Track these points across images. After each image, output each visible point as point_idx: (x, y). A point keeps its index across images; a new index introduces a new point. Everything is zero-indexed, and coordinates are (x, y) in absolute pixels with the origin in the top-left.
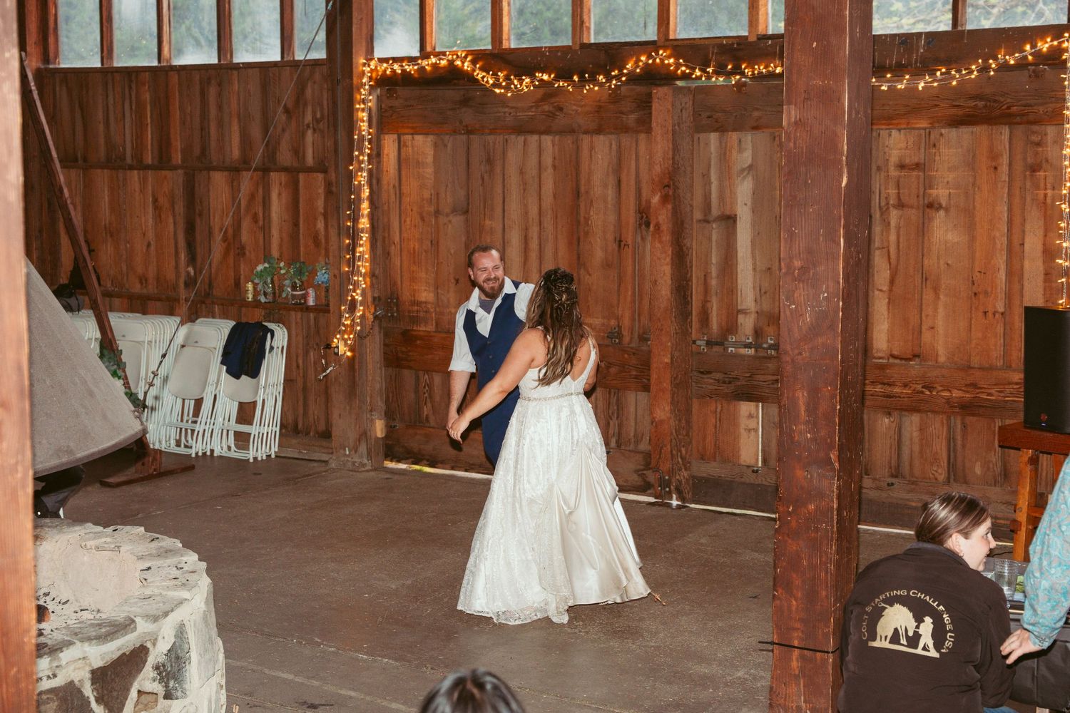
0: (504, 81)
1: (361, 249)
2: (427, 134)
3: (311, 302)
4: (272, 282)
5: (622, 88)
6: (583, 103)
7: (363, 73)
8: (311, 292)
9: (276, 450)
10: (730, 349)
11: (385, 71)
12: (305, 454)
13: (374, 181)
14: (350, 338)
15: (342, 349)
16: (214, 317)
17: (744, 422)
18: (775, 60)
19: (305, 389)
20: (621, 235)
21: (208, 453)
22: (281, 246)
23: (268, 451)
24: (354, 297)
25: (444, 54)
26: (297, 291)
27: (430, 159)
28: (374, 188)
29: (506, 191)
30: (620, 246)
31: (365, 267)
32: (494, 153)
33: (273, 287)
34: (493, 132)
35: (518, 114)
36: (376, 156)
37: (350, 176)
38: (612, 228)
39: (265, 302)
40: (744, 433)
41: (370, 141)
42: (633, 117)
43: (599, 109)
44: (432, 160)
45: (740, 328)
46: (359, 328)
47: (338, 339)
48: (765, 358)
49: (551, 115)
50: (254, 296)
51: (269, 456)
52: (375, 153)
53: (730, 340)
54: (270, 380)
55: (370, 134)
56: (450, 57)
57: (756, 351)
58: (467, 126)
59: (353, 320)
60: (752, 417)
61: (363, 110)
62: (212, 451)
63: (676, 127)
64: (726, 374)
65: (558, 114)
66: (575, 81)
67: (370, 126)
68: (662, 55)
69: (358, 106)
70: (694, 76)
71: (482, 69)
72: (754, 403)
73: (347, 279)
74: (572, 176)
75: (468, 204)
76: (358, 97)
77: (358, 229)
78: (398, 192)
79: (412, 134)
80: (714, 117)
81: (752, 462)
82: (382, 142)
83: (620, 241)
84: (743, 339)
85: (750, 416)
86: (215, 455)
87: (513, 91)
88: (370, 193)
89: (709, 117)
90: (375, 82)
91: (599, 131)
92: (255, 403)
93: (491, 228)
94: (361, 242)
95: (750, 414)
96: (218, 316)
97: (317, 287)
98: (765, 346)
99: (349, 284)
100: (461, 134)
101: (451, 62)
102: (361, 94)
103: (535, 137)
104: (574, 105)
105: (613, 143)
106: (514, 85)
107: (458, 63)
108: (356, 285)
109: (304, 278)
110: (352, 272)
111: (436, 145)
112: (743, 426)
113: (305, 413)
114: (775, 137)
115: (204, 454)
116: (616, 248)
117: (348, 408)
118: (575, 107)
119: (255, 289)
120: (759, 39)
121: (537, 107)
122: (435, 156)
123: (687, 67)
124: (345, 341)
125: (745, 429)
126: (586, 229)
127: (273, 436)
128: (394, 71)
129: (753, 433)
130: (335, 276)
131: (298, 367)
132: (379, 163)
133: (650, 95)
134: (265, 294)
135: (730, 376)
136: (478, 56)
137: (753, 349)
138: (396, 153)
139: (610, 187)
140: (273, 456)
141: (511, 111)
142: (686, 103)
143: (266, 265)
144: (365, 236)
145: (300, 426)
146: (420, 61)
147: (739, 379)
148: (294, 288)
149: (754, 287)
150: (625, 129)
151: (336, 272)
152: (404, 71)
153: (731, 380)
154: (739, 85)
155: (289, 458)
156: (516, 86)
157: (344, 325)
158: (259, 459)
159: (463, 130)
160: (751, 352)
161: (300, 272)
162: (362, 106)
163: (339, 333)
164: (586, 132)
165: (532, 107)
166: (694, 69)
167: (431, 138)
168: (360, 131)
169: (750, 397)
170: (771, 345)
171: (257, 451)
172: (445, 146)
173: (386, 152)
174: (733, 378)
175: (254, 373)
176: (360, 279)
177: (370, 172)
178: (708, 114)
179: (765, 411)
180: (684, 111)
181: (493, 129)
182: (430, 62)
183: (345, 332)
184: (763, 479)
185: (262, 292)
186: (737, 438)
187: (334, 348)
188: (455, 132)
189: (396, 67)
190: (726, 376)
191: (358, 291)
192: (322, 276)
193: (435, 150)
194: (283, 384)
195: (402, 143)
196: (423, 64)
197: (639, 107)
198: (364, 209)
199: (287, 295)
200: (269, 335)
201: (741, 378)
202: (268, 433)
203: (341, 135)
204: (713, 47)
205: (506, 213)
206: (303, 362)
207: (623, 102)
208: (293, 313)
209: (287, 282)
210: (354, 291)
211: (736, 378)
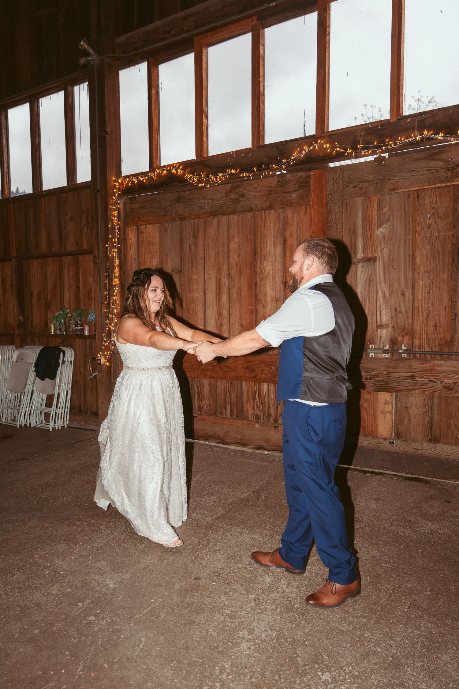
0: (204, 178)
1: (114, 298)
2: (154, 223)
3: (86, 333)
4: (65, 322)
5: (287, 176)
6: (259, 190)
7: (115, 185)
8: (86, 328)
9: (68, 423)
10: (370, 355)
11: (128, 183)
12: (84, 425)
13: (122, 256)
14: (108, 354)
15: (103, 360)
16: (35, 345)
17: (381, 407)
18: (414, 132)
19: (85, 386)
20: (286, 278)
21: (28, 425)
22: (70, 301)
23: (62, 424)
24: (110, 328)
25: (165, 166)
26: (78, 327)
27: (157, 239)
28: (122, 260)
29: (206, 255)
30: (285, 286)
31: (117, 309)
32: (198, 230)
33: (66, 326)
34: (197, 217)
35: (214, 203)
36: (123, 240)
37: (106, 251)
38: (280, 274)
39: (60, 334)
40: (381, 416)
41: (119, 229)
42: (295, 195)
43: (271, 192)
44: (158, 240)
45: (379, 339)
46: (113, 347)
47: (100, 355)
48: (399, 360)
49: (237, 201)
50: (55, 331)
51: (63, 427)
52: (122, 238)
53: (370, 348)
54: (63, 381)
55: (119, 224)
56: (169, 168)
57: (392, 355)
58: (180, 215)
59: (109, 343)
60: (388, 403)
61: (114, 210)
62: (30, 424)
63: (330, 197)
64: (368, 372)
65: (241, 199)
66: (254, 171)
67: (119, 220)
68: (320, 143)
69: (111, 207)
70: (346, 154)
71: (190, 173)
72: (389, 393)
73: (106, 316)
74: (251, 241)
75: (181, 266)
76: (111, 201)
77: (112, 285)
78: (137, 262)
79: (146, 225)
80: (359, 186)
81: (388, 435)
82: (127, 232)
83: (285, 283)
84: (382, 347)
85: (386, 402)
86: (32, 426)
87: (211, 184)
88: (120, 262)
89: (355, 187)
90: (122, 192)
91: (271, 207)
92: (54, 394)
93: (196, 281)
94: (115, 294)
95: (386, 401)
96: (36, 344)
97: (89, 324)
98: (401, 351)
99: (107, 319)
100: (176, 221)
101: (169, 171)
102: (113, 199)
103: (226, 217)
104: (253, 191)
105: (281, 214)
106: (212, 180)
107: (174, 171)
108: (111, 320)
109: (83, 319)
110: (109, 313)
111: (160, 230)
112: (380, 410)
113: (85, 400)
114: (409, 195)
115: (26, 425)
116: (283, 287)
117: (107, 398)
118: (252, 193)
119: (55, 326)
120: (398, 120)
121: (226, 196)
122: (160, 238)
123: (340, 148)
124: (105, 355)
125: (382, 412)
126: (261, 276)
127: (65, 414)
128: (133, 182)
129: (388, 415)
130: (98, 315)
131: (80, 373)
132: (126, 245)
133: (309, 177)
134: (60, 330)
135: (372, 374)
136: (187, 165)
137: (390, 354)
138: (136, 238)
139: (278, 246)
140: (66, 427)
141: (209, 201)
142: (337, 178)
143: (61, 312)
144: (116, 289)
145: (82, 408)
146: (149, 174)
147: (378, 376)
148: (77, 325)
149: (391, 309)
150: (289, 204)
151: (99, 313)
152: (139, 181)
153: (372, 376)
154: (379, 160)
155: (75, 428)
156: (213, 181)
157: (104, 346)
158: (57, 429)
159: (178, 218)
160: (387, 356)
161: (80, 316)
162: (114, 207)
163: (101, 350)
164: (262, 209)
165: (223, 197)
166: (347, 148)
167: (157, 226)
168: (113, 223)
169: (386, 389)
170: (406, 350)
171: (55, 423)
172: (166, 230)
173: (130, 237)
174: (374, 375)
175: (53, 377)
176: (114, 316)
177: (119, 249)
178: (355, 184)
179: (398, 399)
180: (335, 184)
181: (197, 215)
182: (156, 173)
183: (105, 350)
184: (398, 449)
185: (58, 328)
186: (376, 417)
187: (99, 360)
188: (172, 220)
189: (134, 180)
190: (368, 374)
191: (113, 324)
192: (92, 317)
193: (160, 233)
194: (72, 383)
195: (139, 231)
196: (152, 175)
197: (299, 187)
198: (115, 272)
199: (73, 329)
200: (62, 353)
201: (380, 375)
202: (62, 413)
203: (100, 225)
204: (361, 131)
205: (206, 270)
206: (83, 369)
207: (288, 185)
208: (77, 340)
209: (72, 322)
210: (110, 324)
211: (376, 375)
